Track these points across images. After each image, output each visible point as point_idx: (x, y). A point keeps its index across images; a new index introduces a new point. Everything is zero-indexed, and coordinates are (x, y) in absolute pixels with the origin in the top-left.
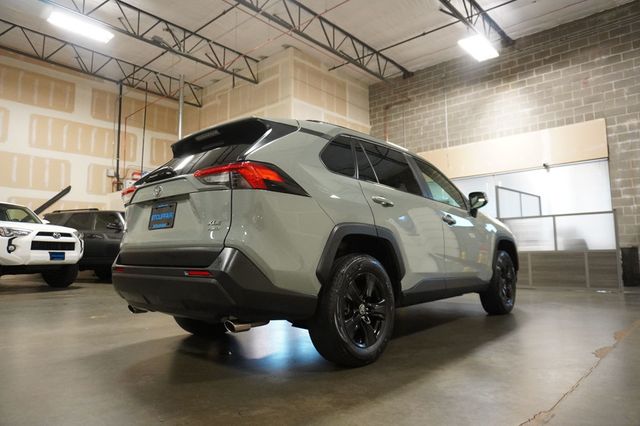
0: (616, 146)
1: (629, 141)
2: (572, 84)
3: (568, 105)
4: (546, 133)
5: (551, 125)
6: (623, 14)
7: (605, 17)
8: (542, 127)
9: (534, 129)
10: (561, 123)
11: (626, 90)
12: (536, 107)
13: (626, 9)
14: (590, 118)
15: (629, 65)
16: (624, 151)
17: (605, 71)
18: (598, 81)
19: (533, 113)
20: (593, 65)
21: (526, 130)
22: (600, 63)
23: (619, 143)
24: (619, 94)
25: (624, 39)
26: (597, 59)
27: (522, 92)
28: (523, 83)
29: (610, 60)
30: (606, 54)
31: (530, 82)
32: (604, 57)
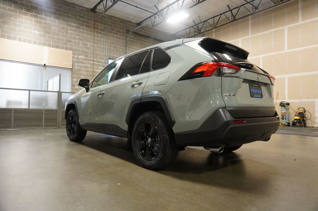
0: (75, 65)
1: (80, 64)
2: (61, 30)
3: (58, 39)
4: (46, 48)
5: (49, 45)
6: (84, 11)
7: (78, 7)
8: (44, 45)
9: (40, 44)
10: (54, 46)
11: (81, 42)
12: (42, 33)
13: (85, 9)
14: (67, 49)
15: (83, 33)
16: (78, 68)
17: (75, 31)
18: (71, 34)
19: (40, 35)
20: (71, 26)
21: (35, 43)
22: (73, 26)
23: (77, 64)
24: (79, 43)
25: (83, 21)
26: (72, 24)
27: (35, 21)
28: (36, 17)
29: (77, 27)
30: (76, 24)
31: (40, 18)
32: (75, 25)
